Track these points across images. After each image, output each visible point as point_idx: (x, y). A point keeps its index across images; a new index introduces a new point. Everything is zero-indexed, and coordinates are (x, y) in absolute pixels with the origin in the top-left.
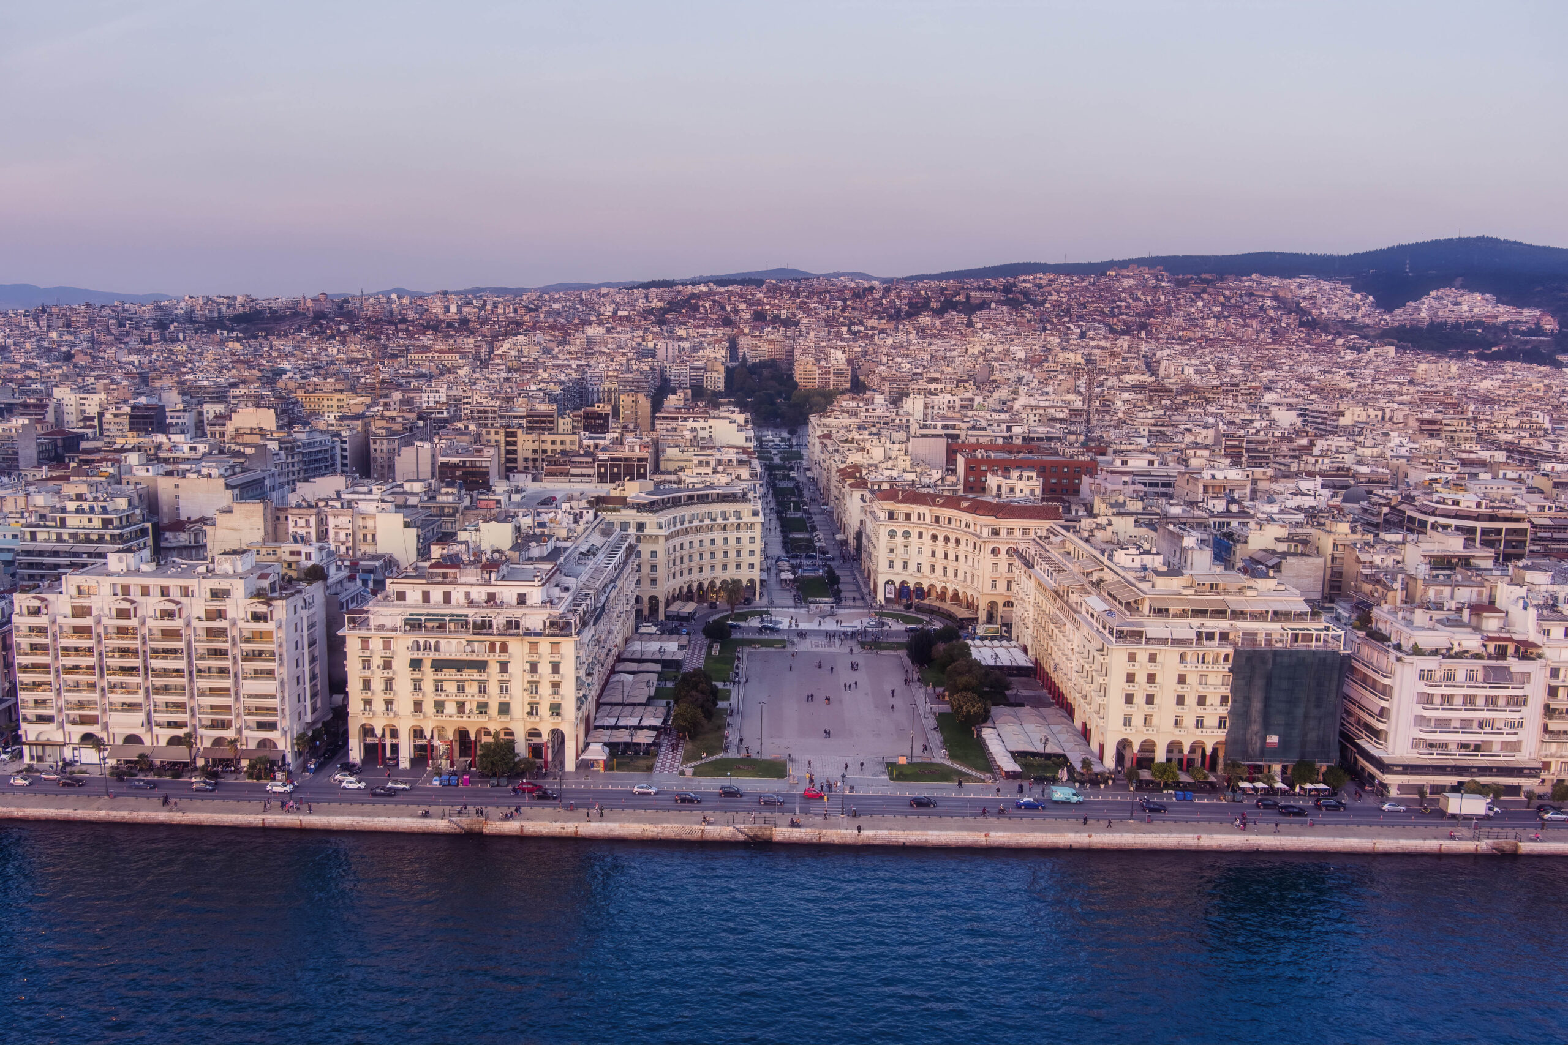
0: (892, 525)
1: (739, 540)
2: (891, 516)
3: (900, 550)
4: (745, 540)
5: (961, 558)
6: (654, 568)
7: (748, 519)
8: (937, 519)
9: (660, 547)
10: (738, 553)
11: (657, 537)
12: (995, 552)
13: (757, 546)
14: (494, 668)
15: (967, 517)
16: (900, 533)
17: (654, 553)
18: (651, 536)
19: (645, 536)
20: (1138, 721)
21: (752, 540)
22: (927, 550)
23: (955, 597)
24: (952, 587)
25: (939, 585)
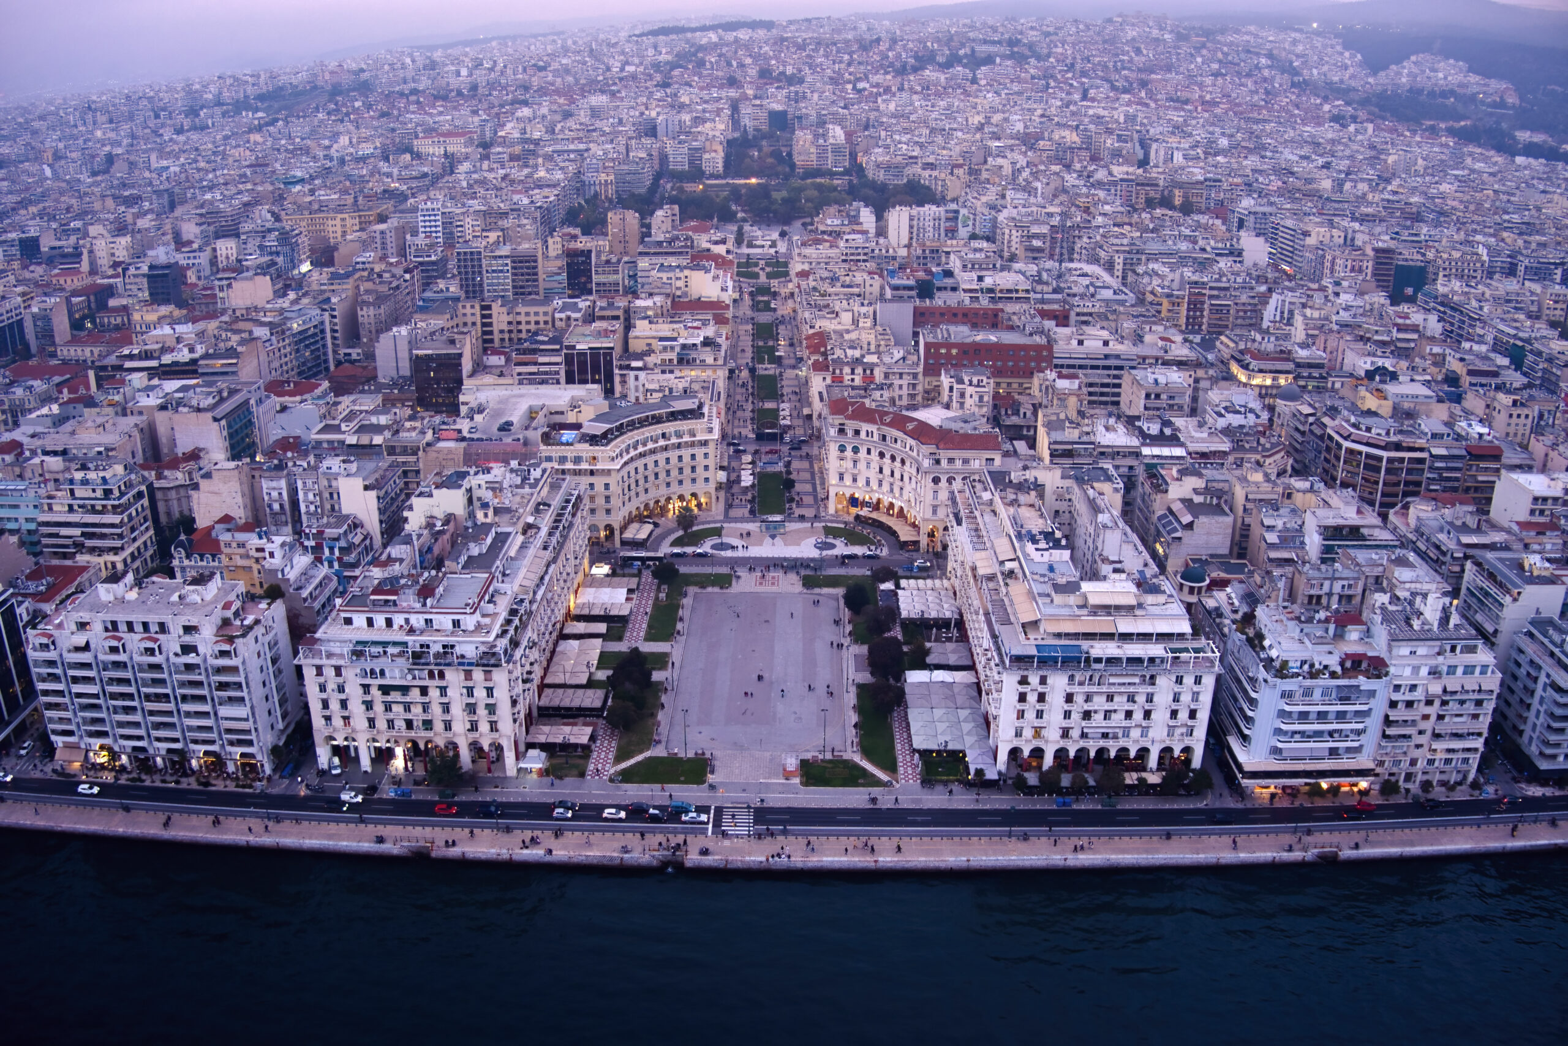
0: (842, 440)
1: (693, 457)
2: (841, 430)
3: (850, 464)
4: (700, 457)
5: (906, 478)
6: (608, 499)
7: (701, 435)
8: (884, 438)
9: (612, 480)
10: (693, 469)
12: (936, 480)
13: (712, 461)
15: (910, 442)
17: (607, 486)
18: (603, 470)
19: (598, 470)
21: (706, 455)
22: (875, 466)
23: (901, 514)
24: (898, 504)
25: (887, 500)
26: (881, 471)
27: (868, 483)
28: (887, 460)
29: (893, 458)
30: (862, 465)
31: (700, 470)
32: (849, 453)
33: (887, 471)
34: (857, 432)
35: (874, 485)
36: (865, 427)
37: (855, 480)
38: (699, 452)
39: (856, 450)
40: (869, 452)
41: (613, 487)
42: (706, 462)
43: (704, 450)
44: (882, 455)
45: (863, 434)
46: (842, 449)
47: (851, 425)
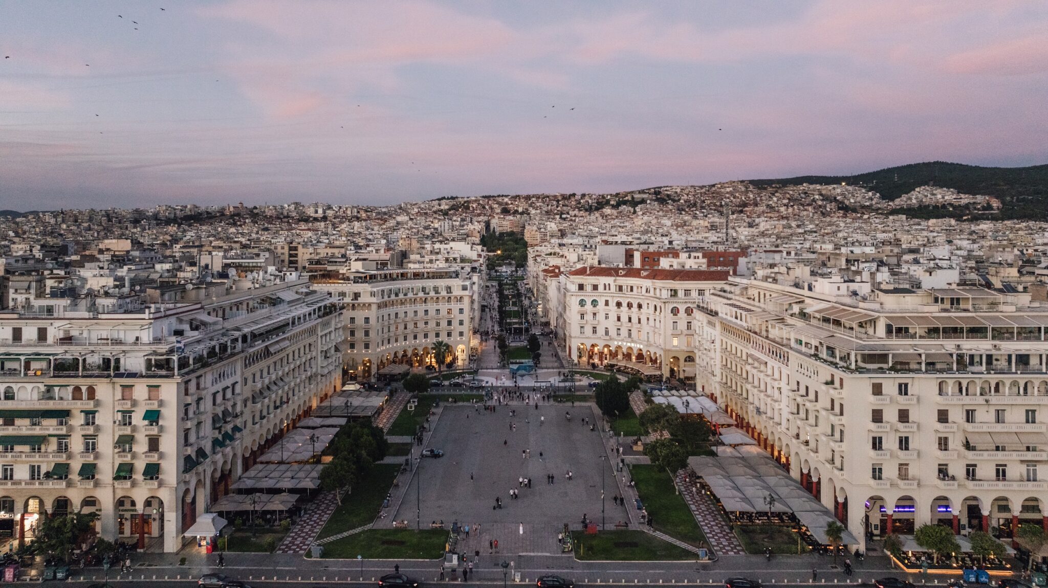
0: (582, 295)
1: (449, 311)
2: (581, 287)
3: (589, 317)
4: (455, 311)
5: (644, 321)
6: (367, 333)
7: (457, 292)
8: (620, 288)
9: (372, 314)
10: (449, 323)
11: (370, 305)
12: (675, 311)
13: (466, 317)
14: (78, 420)
15: (648, 283)
16: (589, 302)
17: (367, 320)
18: (364, 305)
19: (359, 305)
20: (890, 471)
21: (461, 311)
22: (612, 317)
23: (640, 356)
24: (636, 346)
25: (625, 345)
26: (619, 319)
27: (607, 333)
28: (624, 308)
29: (630, 305)
30: (601, 317)
31: (455, 323)
32: (589, 307)
33: (624, 319)
34: (595, 287)
35: (613, 332)
36: (602, 280)
37: (595, 331)
38: (455, 307)
39: (594, 303)
40: (607, 303)
41: (373, 321)
42: (461, 317)
43: (459, 306)
44: (619, 305)
45: (601, 288)
46: (582, 303)
47: (589, 281)
